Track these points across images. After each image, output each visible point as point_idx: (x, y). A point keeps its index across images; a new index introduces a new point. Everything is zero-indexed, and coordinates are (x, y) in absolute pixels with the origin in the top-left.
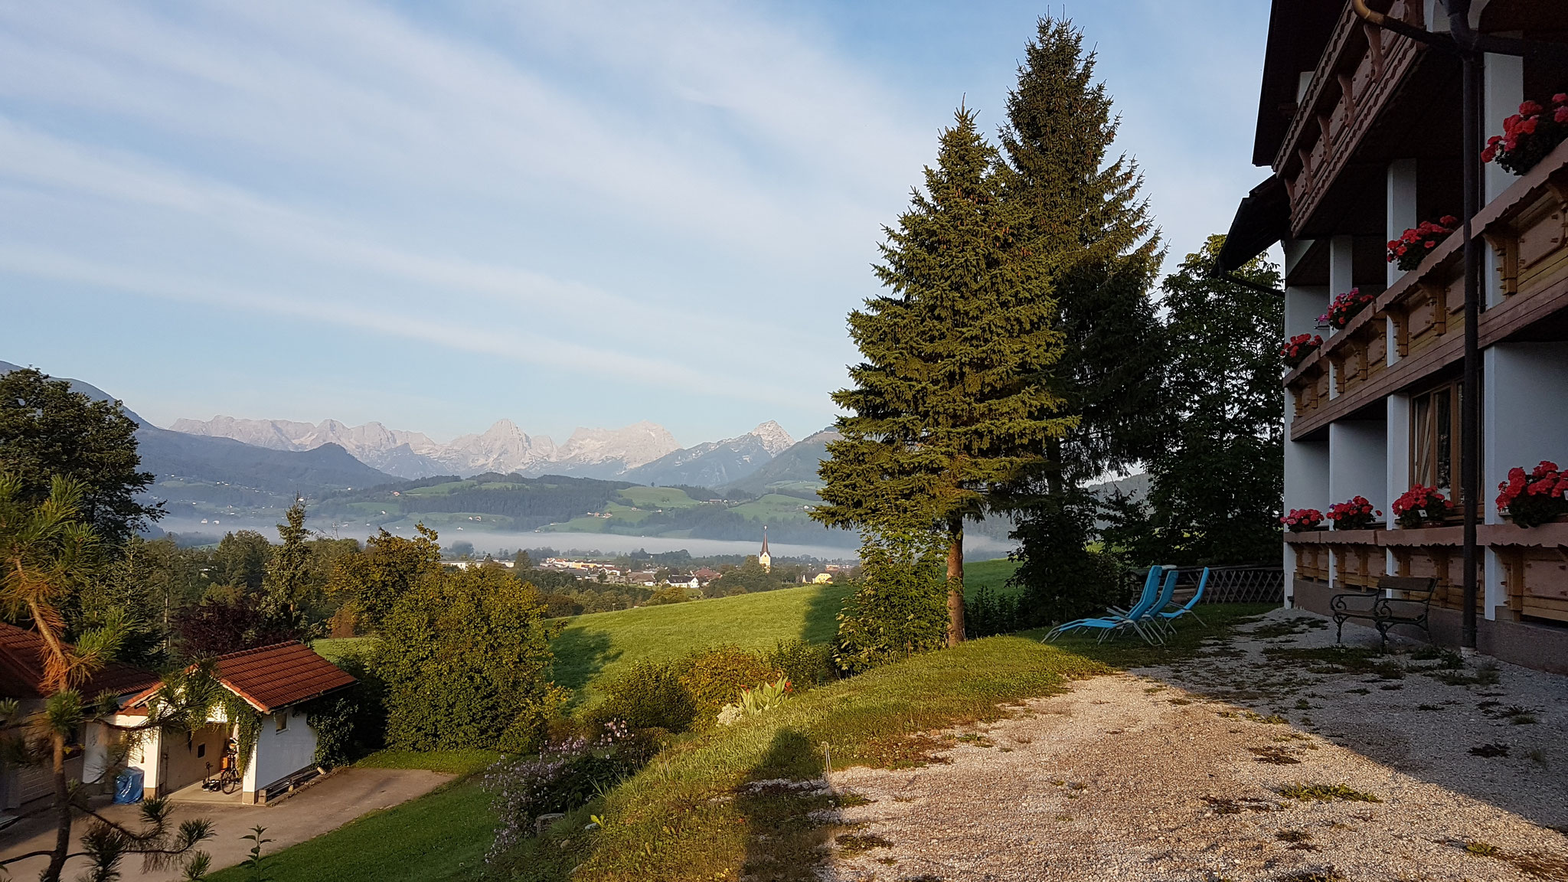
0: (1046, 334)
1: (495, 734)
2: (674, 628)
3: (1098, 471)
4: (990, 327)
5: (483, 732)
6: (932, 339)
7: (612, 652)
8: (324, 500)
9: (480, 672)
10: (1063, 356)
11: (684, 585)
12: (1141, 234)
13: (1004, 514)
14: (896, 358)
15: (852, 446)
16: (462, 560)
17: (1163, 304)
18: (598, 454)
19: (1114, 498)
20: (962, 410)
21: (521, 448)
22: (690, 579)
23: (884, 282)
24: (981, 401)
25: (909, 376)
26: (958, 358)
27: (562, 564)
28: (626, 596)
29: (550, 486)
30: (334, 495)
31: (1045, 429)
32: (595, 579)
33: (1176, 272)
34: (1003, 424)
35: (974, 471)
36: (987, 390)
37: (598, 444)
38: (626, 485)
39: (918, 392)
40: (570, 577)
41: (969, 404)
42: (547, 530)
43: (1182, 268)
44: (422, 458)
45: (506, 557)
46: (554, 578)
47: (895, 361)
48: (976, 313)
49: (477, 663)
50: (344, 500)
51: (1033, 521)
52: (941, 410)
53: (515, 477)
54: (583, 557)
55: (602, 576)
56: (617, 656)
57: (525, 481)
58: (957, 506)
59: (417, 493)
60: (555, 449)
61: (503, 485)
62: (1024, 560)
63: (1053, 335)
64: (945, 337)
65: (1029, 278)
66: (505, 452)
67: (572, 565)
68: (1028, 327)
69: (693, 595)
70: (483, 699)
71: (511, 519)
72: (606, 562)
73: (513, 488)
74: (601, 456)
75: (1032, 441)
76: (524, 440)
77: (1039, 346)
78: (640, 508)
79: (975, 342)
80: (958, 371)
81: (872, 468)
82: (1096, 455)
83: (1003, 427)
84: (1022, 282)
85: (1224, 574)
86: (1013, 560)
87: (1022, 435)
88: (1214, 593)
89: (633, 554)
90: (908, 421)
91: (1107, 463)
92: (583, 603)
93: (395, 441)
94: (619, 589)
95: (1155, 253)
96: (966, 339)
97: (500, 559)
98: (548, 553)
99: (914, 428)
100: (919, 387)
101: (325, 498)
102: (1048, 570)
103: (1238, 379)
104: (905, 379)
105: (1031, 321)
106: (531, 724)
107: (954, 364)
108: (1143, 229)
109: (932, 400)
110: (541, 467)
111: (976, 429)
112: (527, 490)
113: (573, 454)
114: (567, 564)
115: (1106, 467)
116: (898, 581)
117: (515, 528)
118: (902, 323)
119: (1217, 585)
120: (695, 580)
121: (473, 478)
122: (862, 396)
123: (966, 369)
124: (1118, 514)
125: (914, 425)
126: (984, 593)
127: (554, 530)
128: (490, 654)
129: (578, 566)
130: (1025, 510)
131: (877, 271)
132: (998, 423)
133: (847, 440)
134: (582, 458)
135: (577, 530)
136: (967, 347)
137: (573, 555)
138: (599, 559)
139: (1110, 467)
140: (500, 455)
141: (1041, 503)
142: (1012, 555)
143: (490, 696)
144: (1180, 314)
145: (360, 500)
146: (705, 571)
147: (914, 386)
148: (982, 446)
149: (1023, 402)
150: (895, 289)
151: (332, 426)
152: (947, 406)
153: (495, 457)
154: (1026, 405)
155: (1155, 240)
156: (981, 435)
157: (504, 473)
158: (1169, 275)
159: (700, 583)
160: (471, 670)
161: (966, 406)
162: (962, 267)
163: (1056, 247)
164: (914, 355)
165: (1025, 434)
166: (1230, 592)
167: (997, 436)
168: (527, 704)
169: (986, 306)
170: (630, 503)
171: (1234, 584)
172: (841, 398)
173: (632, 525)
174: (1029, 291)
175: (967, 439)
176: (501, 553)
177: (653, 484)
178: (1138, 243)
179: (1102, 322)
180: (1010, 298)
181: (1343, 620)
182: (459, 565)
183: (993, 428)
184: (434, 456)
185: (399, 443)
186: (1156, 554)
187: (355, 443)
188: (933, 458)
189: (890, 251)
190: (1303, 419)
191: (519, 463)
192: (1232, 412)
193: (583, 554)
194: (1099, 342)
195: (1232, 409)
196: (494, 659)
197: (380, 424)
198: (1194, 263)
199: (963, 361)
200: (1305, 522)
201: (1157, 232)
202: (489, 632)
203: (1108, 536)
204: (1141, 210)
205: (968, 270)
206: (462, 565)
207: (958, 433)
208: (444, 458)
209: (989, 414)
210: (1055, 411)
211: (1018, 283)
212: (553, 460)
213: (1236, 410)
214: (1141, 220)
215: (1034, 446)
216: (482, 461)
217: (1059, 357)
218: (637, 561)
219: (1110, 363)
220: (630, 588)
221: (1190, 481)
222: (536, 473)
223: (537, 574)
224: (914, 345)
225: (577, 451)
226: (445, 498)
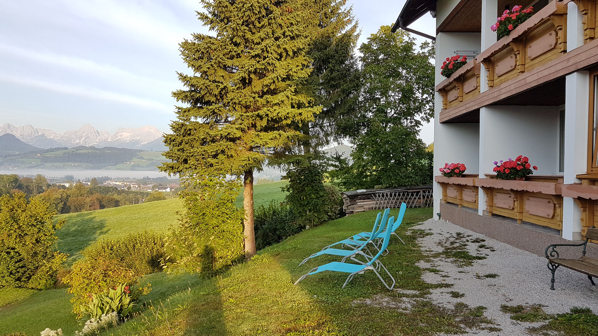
0: (301, 59)
1: (26, 279)
2: (138, 216)
3: (328, 142)
4: (267, 49)
5: (19, 279)
6: (232, 58)
7: (104, 230)
8: (5, 158)
9: (13, 249)
10: (312, 73)
11: (164, 191)
12: (349, 24)
13: (276, 167)
14: (208, 68)
15: (183, 125)
16: (67, 182)
17: (359, 60)
18: (129, 138)
19: (335, 156)
20: (250, 102)
21: (95, 136)
22: (167, 188)
23: (204, 23)
24: (261, 97)
25: (217, 80)
26: (247, 68)
27: (113, 183)
28: (139, 196)
29: (107, 151)
30: (10, 156)
31: (300, 114)
32: (126, 189)
33: (366, 42)
34: (275, 110)
35: (257, 140)
36: (265, 90)
37: (128, 134)
38: (140, 151)
39: (222, 89)
40: (115, 189)
41: (254, 98)
42: (106, 169)
43: (369, 40)
44: (50, 140)
45: (89, 181)
46: (107, 189)
47: (207, 70)
48: (259, 40)
49: (11, 245)
50: (15, 157)
51: (295, 169)
52: (237, 101)
53: (92, 148)
54: (123, 180)
55: (129, 188)
56: (107, 232)
57: (96, 149)
58: (246, 162)
59: (48, 155)
60: (110, 137)
61: (87, 151)
62: (289, 192)
63: (305, 60)
64: (240, 57)
65: (292, 24)
66: (88, 137)
67: (117, 183)
68: (291, 53)
69: (168, 194)
70: (16, 262)
71: (91, 165)
72: (132, 182)
73: (92, 152)
74: (130, 139)
75: (293, 122)
76: (96, 132)
77: (298, 66)
78: (147, 160)
79: (258, 59)
80: (247, 77)
81: (195, 139)
82: (327, 135)
83: (275, 112)
84: (287, 27)
85: (389, 194)
86: (284, 191)
87: (286, 118)
88: (384, 203)
89: (144, 178)
90: (216, 108)
91: (332, 138)
92: (119, 199)
93: (38, 133)
94: (136, 193)
95: (355, 34)
96: (253, 57)
97: (86, 182)
98: (107, 179)
99: (220, 113)
100: (222, 86)
101: (6, 157)
102: (303, 198)
103: (395, 96)
104: (214, 81)
105: (293, 51)
106: (47, 273)
107: (245, 72)
108: (350, 21)
109: (230, 95)
110: (104, 143)
111: (258, 114)
112: (98, 153)
113: (118, 138)
114: (115, 183)
115: (332, 141)
116: (204, 214)
117: (92, 168)
118: (213, 47)
119: (386, 199)
120: (169, 188)
121: (74, 148)
122: (189, 93)
123: (252, 76)
124: (337, 163)
125: (220, 111)
126: (273, 203)
127: (110, 169)
128: (18, 239)
129: (120, 184)
130: (289, 163)
131: (199, 16)
132: (272, 110)
133: (181, 121)
134: (122, 140)
135: (120, 169)
136: (253, 61)
137: (118, 179)
138: (129, 180)
139: (334, 140)
140: (86, 139)
141: (298, 160)
142: (284, 188)
143: (20, 260)
144: (367, 65)
145: (22, 158)
146: (173, 185)
147: (219, 86)
148: (262, 125)
149: (288, 97)
150: (210, 28)
151: (9, 126)
152: (240, 99)
153: (84, 139)
154: (289, 98)
155: (355, 27)
156: (261, 118)
157: (87, 146)
158: (363, 43)
159: (171, 189)
160: (8, 248)
161: (252, 99)
162: (250, 10)
163: (307, 26)
164: (221, 67)
165: (288, 117)
166: (392, 203)
167: (271, 118)
168: (44, 263)
169: (264, 36)
170: (142, 158)
171: (393, 199)
172: (178, 95)
173: (143, 167)
174: (292, 31)
175: (253, 120)
176: (86, 179)
177: (152, 151)
178: (348, 28)
179: (330, 65)
180: (280, 35)
181: (556, 267)
182: (66, 185)
183: (268, 112)
184: (56, 139)
185: (40, 134)
186: (356, 184)
187: (20, 133)
188: (230, 131)
189: (207, 3)
190: (447, 111)
191: (94, 142)
192: (391, 113)
193: (122, 179)
194: (329, 76)
195: (391, 112)
196: (21, 242)
197: (31, 126)
198: (374, 39)
199: (250, 70)
200: (457, 171)
201: (357, 23)
202: (19, 228)
203: (333, 175)
204: (349, 12)
205: (253, 13)
206: (67, 185)
207: (248, 116)
208: (61, 140)
209: (267, 105)
210: (307, 105)
211: (285, 27)
212: (109, 140)
213: (393, 113)
214: (349, 17)
215: (294, 126)
216: (78, 141)
217: (310, 74)
218: (145, 181)
219: (334, 87)
220: (141, 193)
221: (373, 147)
222: (102, 146)
223: (100, 187)
224: (221, 60)
225: (119, 137)
226: (61, 157)
